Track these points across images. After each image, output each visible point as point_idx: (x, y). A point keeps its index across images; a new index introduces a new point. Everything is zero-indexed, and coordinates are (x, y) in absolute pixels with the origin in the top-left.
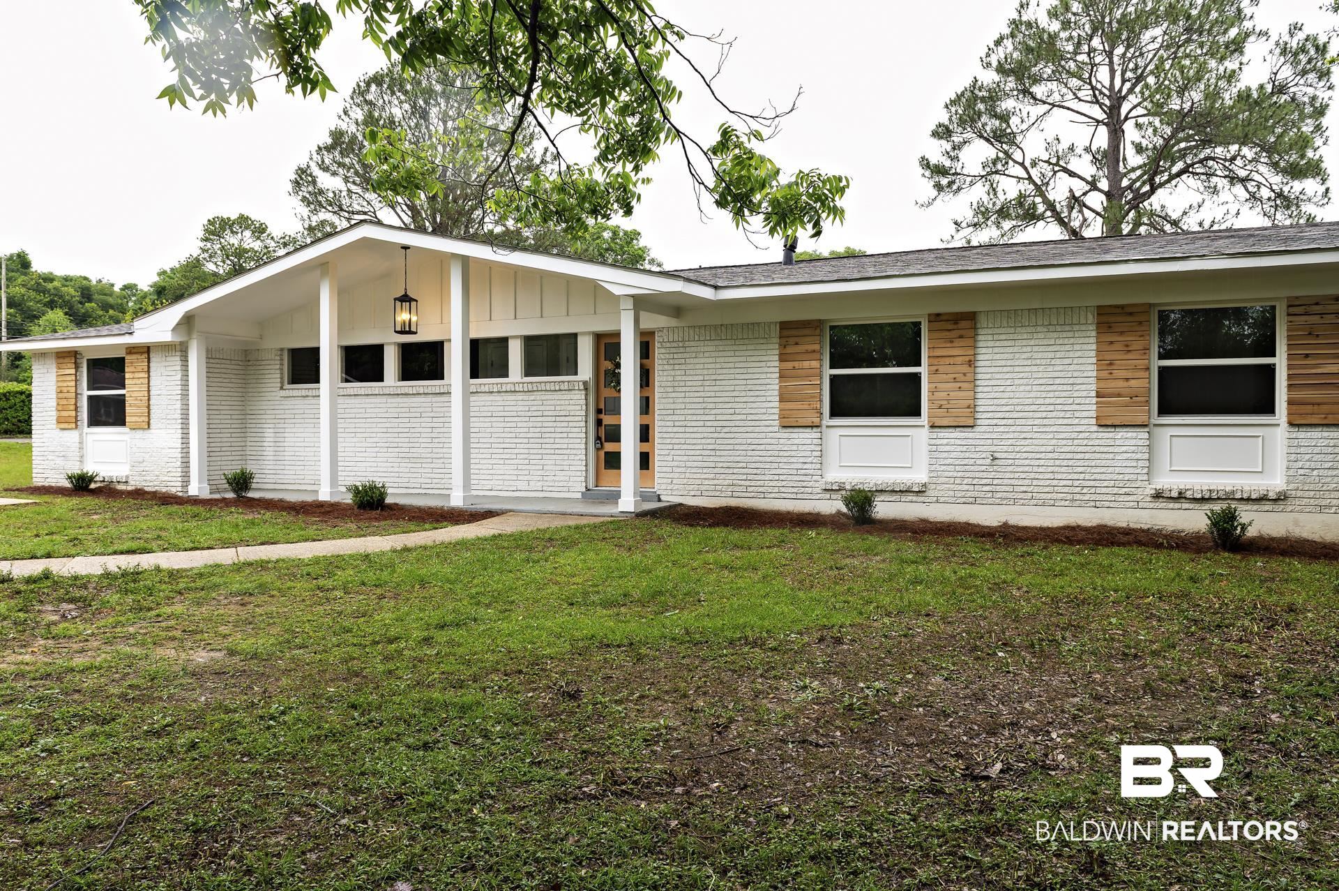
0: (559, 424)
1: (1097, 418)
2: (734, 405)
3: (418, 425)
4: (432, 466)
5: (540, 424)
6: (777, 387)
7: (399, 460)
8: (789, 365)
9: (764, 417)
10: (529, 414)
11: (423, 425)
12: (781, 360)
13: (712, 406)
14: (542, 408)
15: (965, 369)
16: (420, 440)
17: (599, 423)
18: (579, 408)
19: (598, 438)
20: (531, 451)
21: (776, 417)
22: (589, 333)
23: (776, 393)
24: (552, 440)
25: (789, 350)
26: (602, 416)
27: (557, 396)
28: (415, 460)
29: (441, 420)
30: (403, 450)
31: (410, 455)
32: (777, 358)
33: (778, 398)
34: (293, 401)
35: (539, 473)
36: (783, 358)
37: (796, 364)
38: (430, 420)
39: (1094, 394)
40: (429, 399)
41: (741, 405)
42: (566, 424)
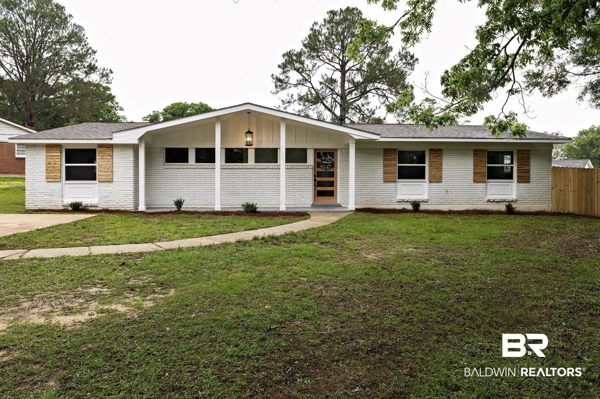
0: (301, 181)
1: (474, 180)
2: (368, 175)
3: (238, 180)
4: (245, 196)
5: (293, 181)
6: (383, 169)
7: (228, 194)
8: (387, 162)
9: (378, 179)
10: (289, 177)
11: (240, 180)
12: (384, 161)
13: (360, 175)
14: (294, 175)
15: (439, 165)
16: (239, 186)
17: (315, 180)
18: (310, 175)
19: (315, 186)
20: (290, 190)
21: (382, 179)
22: (313, 149)
23: (382, 171)
24: (299, 186)
25: (387, 157)
26: (316, 178)
27: (300, 170)
28: (236, 194)
29: (249, 179)
30: (230, 190)
31: (234, 192)
32: (382, 160)
33: (383, 173)
34: (171, 170)
35: (293, 198)
36: (384, 160)
37: (389, 162)
38: (244, 178)
39: (473, 173)
40: (243, 170)
41: (370, 175)
42: (304, 181)
